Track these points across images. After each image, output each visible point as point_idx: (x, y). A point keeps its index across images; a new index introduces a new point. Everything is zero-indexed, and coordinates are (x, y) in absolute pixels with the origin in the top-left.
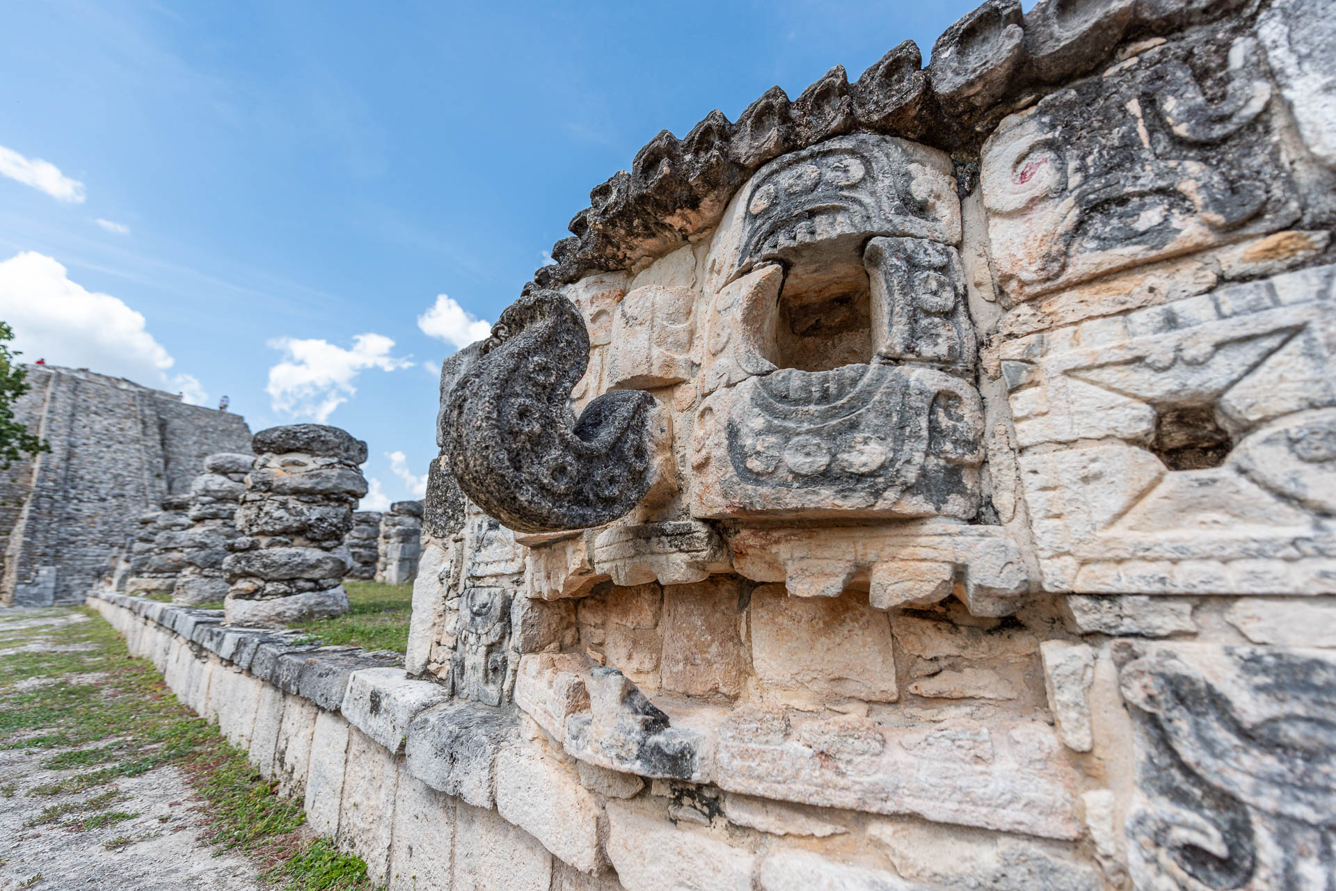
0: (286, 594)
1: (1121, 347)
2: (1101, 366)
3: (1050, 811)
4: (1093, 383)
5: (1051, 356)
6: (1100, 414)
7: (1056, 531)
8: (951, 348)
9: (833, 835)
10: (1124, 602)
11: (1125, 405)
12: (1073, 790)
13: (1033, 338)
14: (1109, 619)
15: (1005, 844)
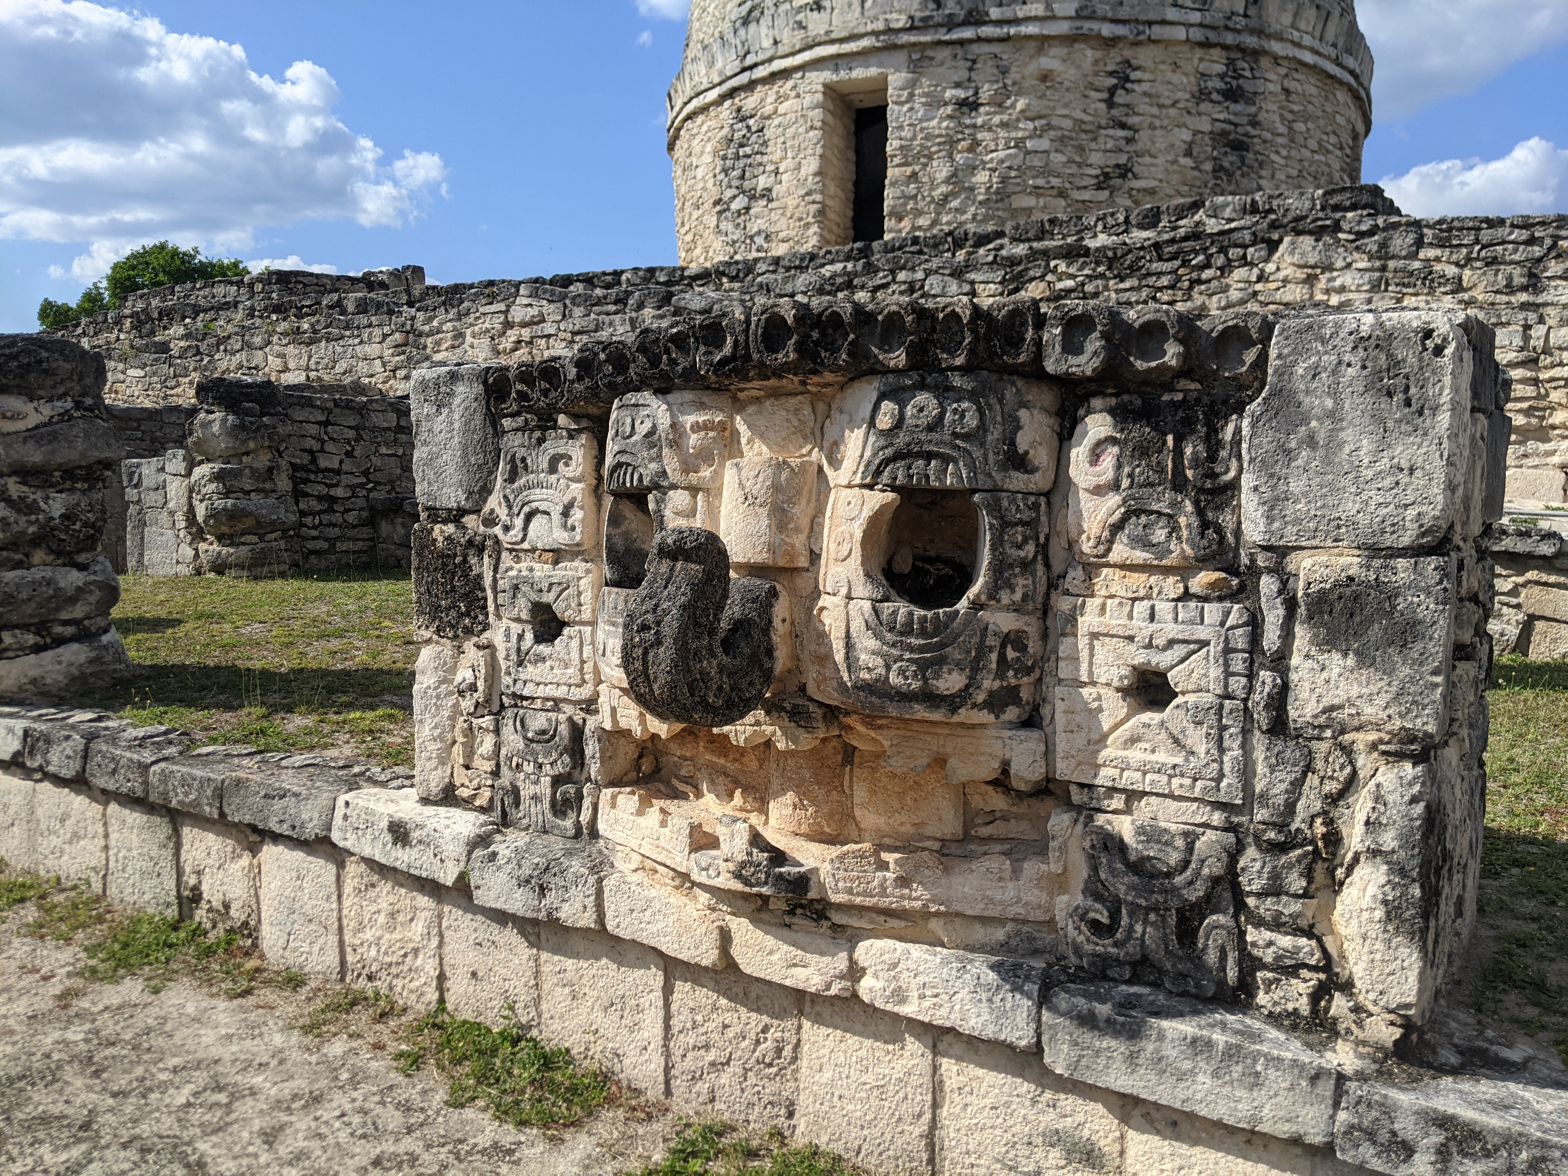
0: (37, 649)
1: (1125, 626)
3: (1036, 907)
4: (1105, 645)
6: (1106, 668)
7: (1068, 741)
10: (1095, 790)
11: (1119, 665)
12: (1051, 895)
13: (1079, 600)
14: (1086, 799)
15: (1009, 926)
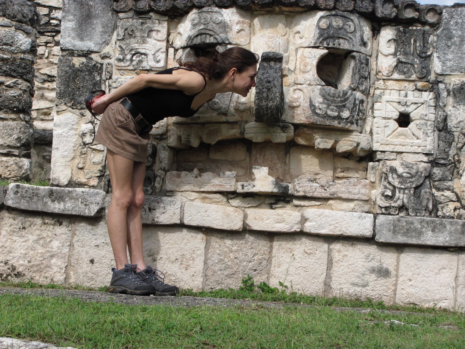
1: (398, 99)
2: (393, 102)
3: (365, 195)
4: (391, 105)
5: (385, 96)
6: (391, 113)
7: (378, 137)
8: (365, 88)
9: (321, 204)
10: (386, 153)
11: (395, 112)
12: (370, 190)
13: (382, 91)
14: (383, 156)
15: (355, 202)
